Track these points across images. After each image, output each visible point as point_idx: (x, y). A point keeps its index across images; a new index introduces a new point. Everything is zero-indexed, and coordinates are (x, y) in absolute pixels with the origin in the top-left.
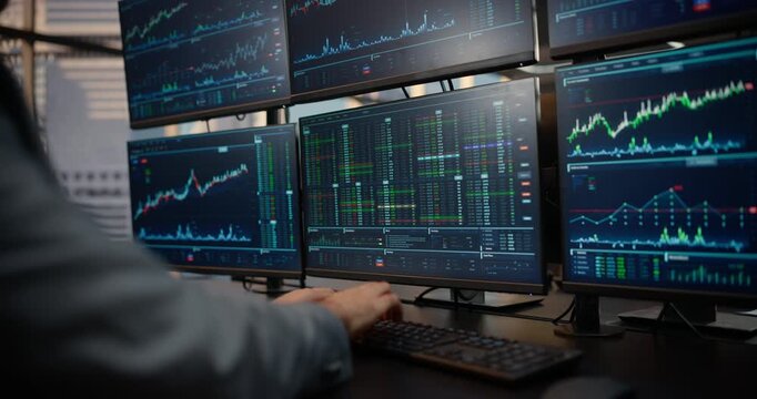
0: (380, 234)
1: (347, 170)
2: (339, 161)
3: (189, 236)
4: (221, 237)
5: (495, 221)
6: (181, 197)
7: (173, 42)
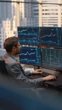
0: (50, 63)
1: (47, 55)
2: (46, 54)
3: (27, 60)
4: (33, 60)
5: (60, 63)
6: (25, 55)
7: (25, 34)
